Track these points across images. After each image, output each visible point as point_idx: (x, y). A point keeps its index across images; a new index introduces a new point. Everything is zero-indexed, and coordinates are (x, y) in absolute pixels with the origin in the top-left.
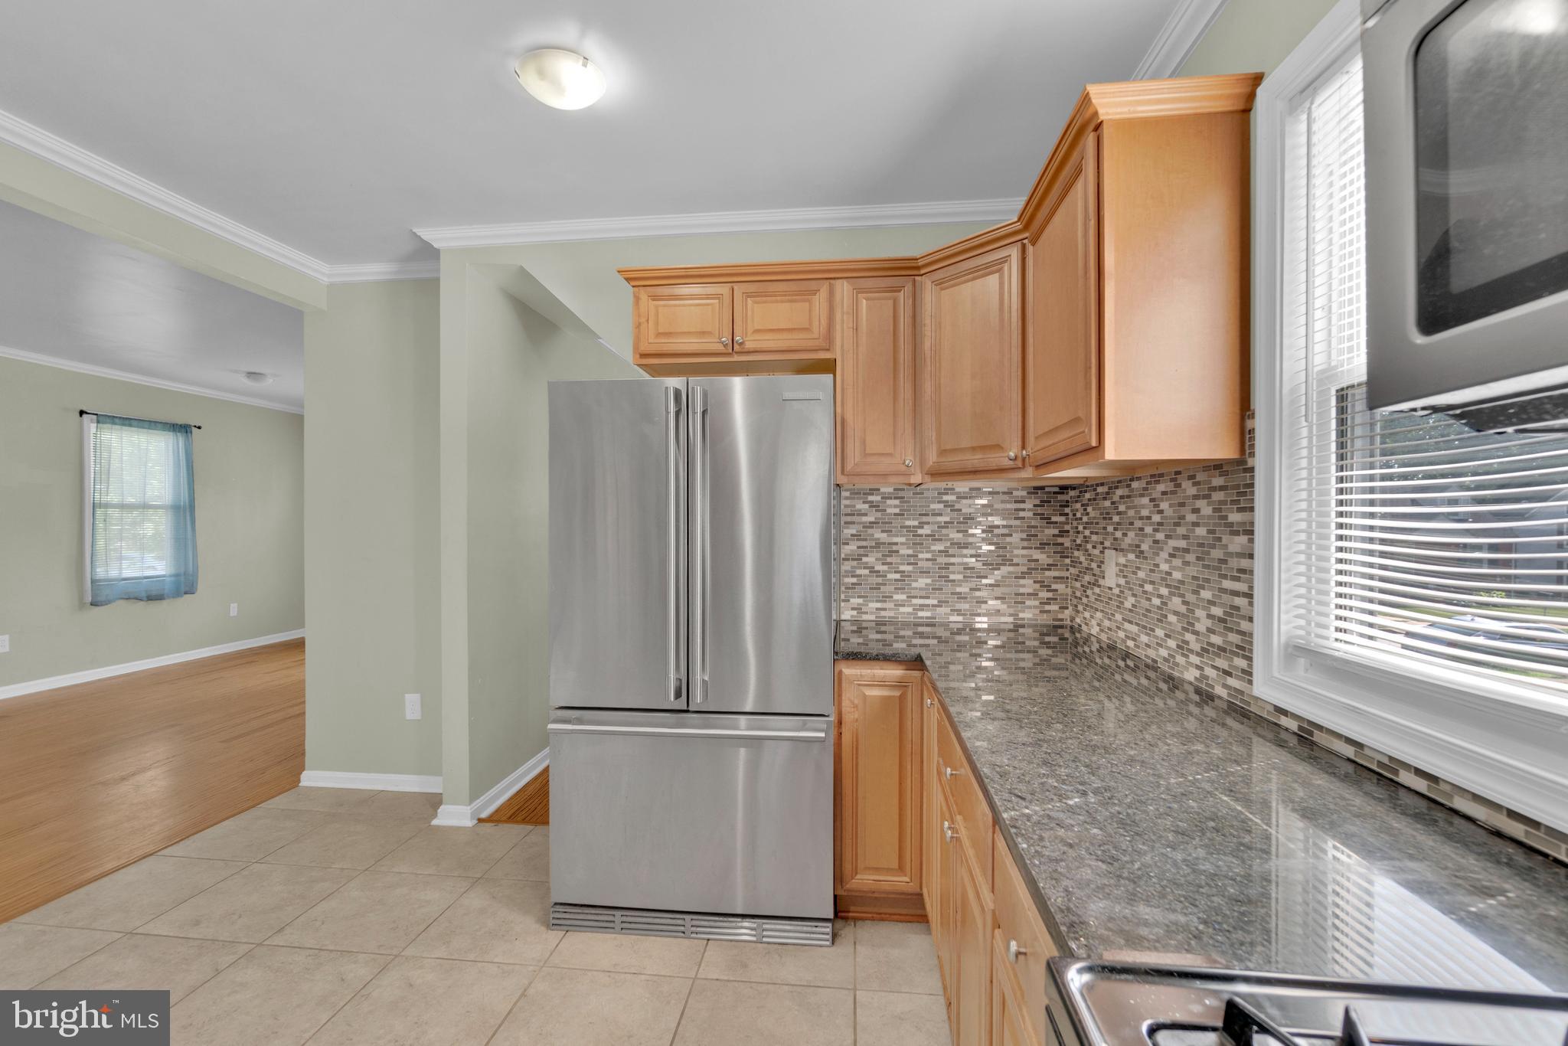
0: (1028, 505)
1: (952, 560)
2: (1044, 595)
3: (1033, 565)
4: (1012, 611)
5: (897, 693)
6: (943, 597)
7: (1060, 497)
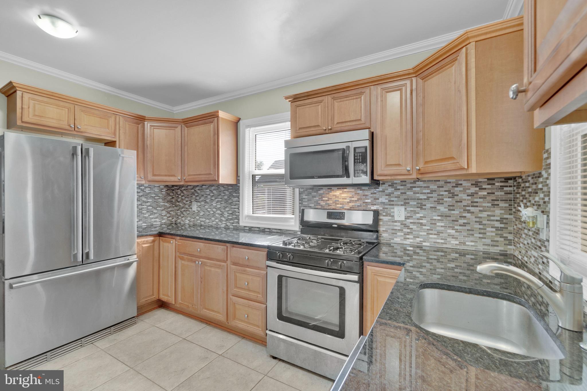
0: (164, 190)
1: (143, 207)
2: (168, 215)
3: (165, 207)
4: (160, 221)
5: (152, 244)
6: (140, 218)
7: (172, 188)
